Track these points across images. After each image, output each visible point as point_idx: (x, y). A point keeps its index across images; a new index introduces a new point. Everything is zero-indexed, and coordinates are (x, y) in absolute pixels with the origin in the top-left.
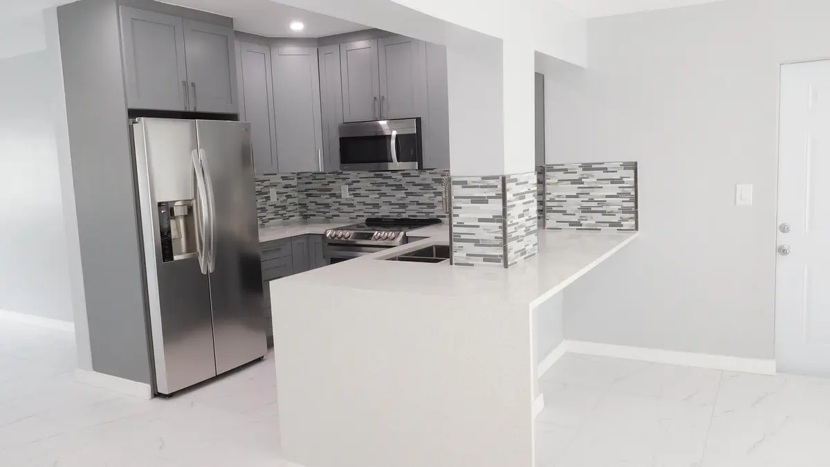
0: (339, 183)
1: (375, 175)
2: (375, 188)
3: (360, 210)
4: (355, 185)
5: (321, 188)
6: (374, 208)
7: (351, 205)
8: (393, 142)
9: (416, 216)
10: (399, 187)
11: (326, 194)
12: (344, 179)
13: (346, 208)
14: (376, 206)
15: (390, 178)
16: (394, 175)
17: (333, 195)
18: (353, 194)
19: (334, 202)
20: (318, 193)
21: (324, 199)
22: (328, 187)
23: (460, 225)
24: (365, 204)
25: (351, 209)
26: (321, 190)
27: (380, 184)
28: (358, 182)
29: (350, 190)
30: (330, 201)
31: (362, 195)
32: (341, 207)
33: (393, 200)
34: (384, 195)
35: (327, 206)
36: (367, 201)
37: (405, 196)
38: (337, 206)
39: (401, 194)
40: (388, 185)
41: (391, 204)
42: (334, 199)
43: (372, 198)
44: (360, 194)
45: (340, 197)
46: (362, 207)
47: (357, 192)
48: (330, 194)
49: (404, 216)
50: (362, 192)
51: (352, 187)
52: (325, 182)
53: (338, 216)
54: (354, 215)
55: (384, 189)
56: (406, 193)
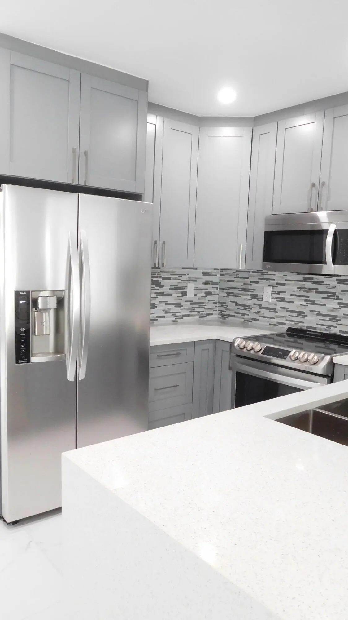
0: (263, 284)
1: (304, 278)
2: (302, 293)
3: (282, 317)
4: (280, 288)
5: (242, 287)
6: (298, 316)
7: (272, 310)
8: (329, 239)
10: (331, 296)
11: (247, 295)
12: (268, 280)
13: (266, 313)
14: (301, 314)
15: (322, 283)
16: (327, 281)
17: (254, 297)
18: (277, 298)
19: (254, 304)
20: (240, 292)
21: (245, 299)
22: (250, 287)
24: (288, 310)
25: (272, 315)
26: (242, 290)
27: (309, 290)
28: (284, 284)
29: (273, 292)
30: (249, 303)
31: (286, 300)
32: (262, 311)
33: (323, 311)
34: (312, 302)
35: (247, 307)
36: (292, 307)
37: (338, 306)
38: (257, 309)
39: (334, 304)
40: (317, 292)
41: (319, 314)
42: (255, 301)
43: (298, 304)
44: (284, 298)
45: (261, 299)
46: (284, 313)
47: (281, 295)
48: (251, 295)
49: (335, 331)
50: (287, 297)
51: (276, 289)
52: (248, 281)
53: (258, 320)
54: (275, 321)
55: (313, 296)
56: (339, 303)
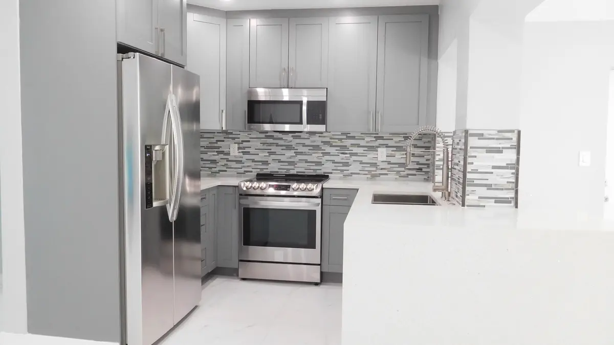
0: (227, 142)
1: (266, 136)
2: (265, 147)
3: (248, 166)
4: (245, 144)
5: (207, 145)
6: (263, 164)
7: (240, 162)
8: (305, 108)
9: (304, 172)
10: (289, 148)
11: (214, 151)
12: (234, 139)
13: (234, 165)
14: (265, 163)
15: (281, 139)
16: (284, 137)
17: (222, 152)
18: (242, 152)
19: (221, 159)
20: (206, 150)
21: (212, 155)
22: (216, 145)
23: (475, 172)
24: (253, 161)
25: (239, 165)
26: (208, 147)
27: (271, 144)
28: (249, 141)
29: (239, 148)
30: (216, 158)
31: (251, 153)
32: (229, 163)
33: (283, 158)
34: (274, 153)
35: (214, 162)
36: (256, 158)
37: (294, 155)
38: (225, 162)
39: (292, 153)
40: (277, 145)
41: (280, 161)
42: (222, 156)
43: (262, 155)
44: (249, 152)
45: (228, 154)
46: (250, 163)
47: (247, 150)
48: (217, 152)
49: (292, 172)
50: (252, 150)
51: (241, 145)
52: (214, 140)
53: (226, 171)
54: (242, 170)
55: (274, 149)
56: (295, 152)
